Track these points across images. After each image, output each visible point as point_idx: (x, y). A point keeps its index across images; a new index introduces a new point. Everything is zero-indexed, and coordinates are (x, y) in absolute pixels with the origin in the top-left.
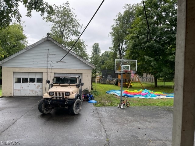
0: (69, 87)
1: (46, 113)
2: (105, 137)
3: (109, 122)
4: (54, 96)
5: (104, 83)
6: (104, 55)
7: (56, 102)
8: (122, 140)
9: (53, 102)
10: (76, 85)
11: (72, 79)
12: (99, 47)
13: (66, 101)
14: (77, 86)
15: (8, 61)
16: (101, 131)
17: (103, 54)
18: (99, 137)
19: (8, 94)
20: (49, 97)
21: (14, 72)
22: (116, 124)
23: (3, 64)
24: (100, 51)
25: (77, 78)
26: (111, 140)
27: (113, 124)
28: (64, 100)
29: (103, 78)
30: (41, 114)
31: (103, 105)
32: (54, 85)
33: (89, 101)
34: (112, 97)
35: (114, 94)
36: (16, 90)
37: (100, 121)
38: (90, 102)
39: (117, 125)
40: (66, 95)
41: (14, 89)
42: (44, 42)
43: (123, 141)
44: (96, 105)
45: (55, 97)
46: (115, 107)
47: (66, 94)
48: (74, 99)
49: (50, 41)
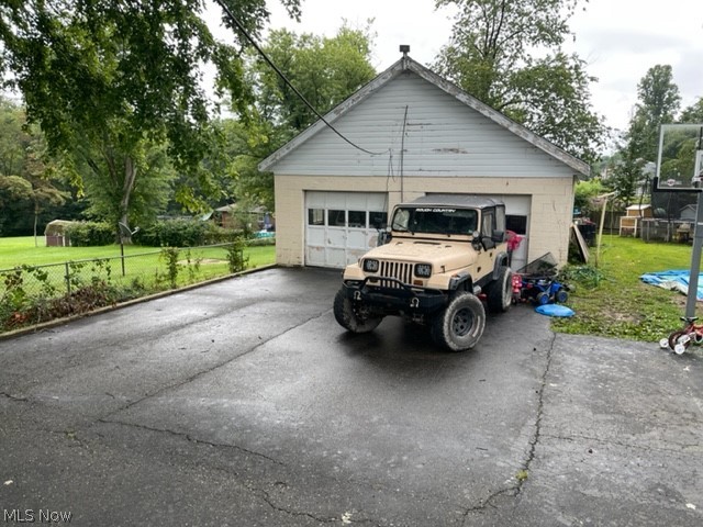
0: (444, 244)
1: (358, 331)
2: (520, 462)
3: (580, 402)
4: (378, 274)
5: (657, 240)
6: (695, 116)
7: (381, 295)
8: (594, 492)
9: (372, 295)
10: (471, 238)
11: (460, 215)
12: (671, 82)
13: (412, 295)
14: (474, 242)
15: (289, 154)
16: (517, 434)
17: (691, 109)
18: (492, 455)
19: (292, 261)
20: (361, 276)
21: (306, 191)
22: (609, 417)
23: (275, 164)
24: (677, 98)
25: (479, 211)
26: (539, 483)
27: (589, 413)
28: (406, 293)
29: (655, 216)
30: (344, 330)
31: (595, 330)
32: (394, 234)
33: (541, 307)
34: (661, 300)
35: (673, 289)
36: (313, 247)
37: (540, 393)
38: (542, 313)
39: (606, 422)
40: (417, 275)
41: (308, 243)
42: (394, 79)
43: (593, 499)
44: (561, 325)
45: (382, 280)
46: (650, 346)
47: (420, 270)
48: (444, 291)
49: (411, 76)
